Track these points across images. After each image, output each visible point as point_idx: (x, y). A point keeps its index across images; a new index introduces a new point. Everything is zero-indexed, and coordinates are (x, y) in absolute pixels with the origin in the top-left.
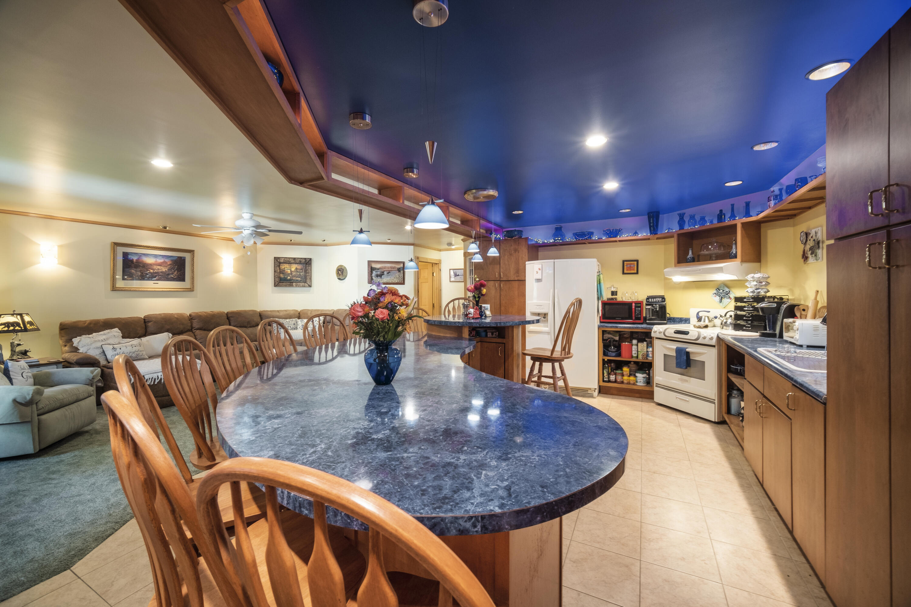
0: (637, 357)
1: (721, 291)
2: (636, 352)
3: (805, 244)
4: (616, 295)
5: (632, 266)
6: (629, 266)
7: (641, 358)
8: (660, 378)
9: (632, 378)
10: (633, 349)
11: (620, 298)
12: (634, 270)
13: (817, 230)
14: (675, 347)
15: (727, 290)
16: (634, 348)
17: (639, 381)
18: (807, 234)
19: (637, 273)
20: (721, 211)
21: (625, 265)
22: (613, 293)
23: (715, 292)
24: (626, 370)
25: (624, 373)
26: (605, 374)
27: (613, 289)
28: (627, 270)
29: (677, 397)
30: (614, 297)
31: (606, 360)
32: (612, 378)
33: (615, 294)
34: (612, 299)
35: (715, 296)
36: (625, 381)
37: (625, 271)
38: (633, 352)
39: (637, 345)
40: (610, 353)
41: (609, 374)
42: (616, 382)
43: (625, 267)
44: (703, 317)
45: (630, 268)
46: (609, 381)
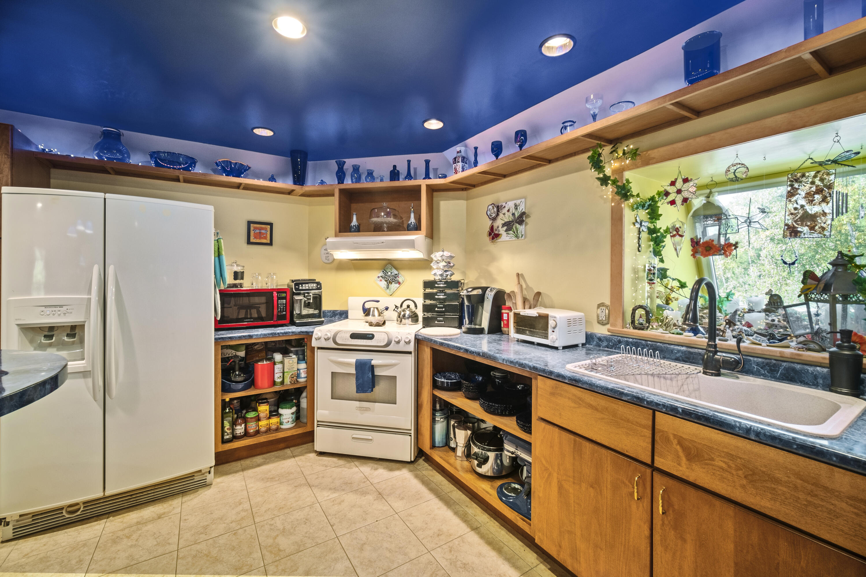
0: (282, 383)
1: (389, 273)
2: (281, 375)
3: (494, 219)
4: (242, 278)
5: (263, 231)
6: (258, 231)
7: (289, 383)
8: (326, 412)
9: (274, 420)
10: (276, 371)
11: (247, 284)
12: (265, 238)
13: (518, 202)
14: (354, 361)
15: (396, 272)
16: (278, 368)
17: (285, 421)
18: (499, 208)
19: (271, 244)
20: (395, 167)
21: (252, 229)
22: (237, 275)
23: (381, 274)
24: (264, 409)
25: (262, 415)
26: (227, 425)
27: (239, 269)
28: (255, 238)
29: (354, 436)
30: (238, 282)
31: (227, 400)
32: (240, 429)
33: (240, 277)
34: (235, 285)
35: (381, 280)
36: (263, 429)
37: (252, 240)
38: (276, 376)
39: (282, 362)
40: (233, 385)
41: (234, 424)
42: (246, 434)
43: (252, 233)
44: (372, 309)
45: (259, 235)
46: (235, 438)
